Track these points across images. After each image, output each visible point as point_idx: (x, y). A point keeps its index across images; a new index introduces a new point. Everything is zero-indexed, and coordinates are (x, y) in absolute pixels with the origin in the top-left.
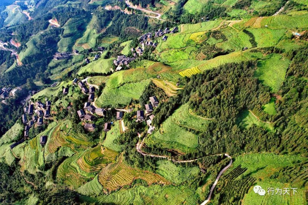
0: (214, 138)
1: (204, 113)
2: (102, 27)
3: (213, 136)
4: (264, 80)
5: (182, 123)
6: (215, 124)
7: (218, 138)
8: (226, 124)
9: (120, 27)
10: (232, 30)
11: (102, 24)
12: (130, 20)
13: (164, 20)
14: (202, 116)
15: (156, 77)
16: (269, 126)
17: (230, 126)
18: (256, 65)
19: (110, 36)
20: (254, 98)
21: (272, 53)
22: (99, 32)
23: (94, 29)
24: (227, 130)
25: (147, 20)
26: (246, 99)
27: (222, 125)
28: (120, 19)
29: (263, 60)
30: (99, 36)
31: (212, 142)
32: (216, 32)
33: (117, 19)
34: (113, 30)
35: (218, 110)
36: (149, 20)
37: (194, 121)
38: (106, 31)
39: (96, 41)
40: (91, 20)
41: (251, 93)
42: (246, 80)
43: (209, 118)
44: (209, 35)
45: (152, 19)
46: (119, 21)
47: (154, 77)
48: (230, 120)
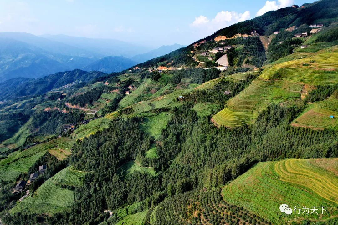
0: (92, 191)
1: (83, 166)
2: (36, 127)
3: (90, 189)
4: (150, 133)
5: (60, 181)
6: (93, 176)
7: (95, 190)
8: (104, 175)
9: (56, 124)
10: (140, 105)
11: (37, 123)
12: (66, 118)
13: (100, 115)
14: (81, 170)
15: (53, 147)
16: (151, 171)
17: (109, 175)
18: (142, 120)
19: (43, 134)
20: (138, 147)
21: (160, 111)
22: (32, 131)
23: (27, 129)
24: (107, 180)
25: (83, 116)
26: (130, 148)
27: (100, 175)
28: (57, 118)
29: (150, 116)
30: (31, 135)
31: (90, 196)
32: (128, 109)
33: (53, 118)
34: (48, 128)
35: (97, 160)
36: (86, 117)
37: (72, 176)
38: (40, 131)
39: (26, 139)
40: (27, 122)
41: (135, 143)
42: (131, 132)
43: (87, 170)
44: (121, 113)
45: (89, 115)
46: (56, 120)
47: (51, 148)
48: (109, 170)
